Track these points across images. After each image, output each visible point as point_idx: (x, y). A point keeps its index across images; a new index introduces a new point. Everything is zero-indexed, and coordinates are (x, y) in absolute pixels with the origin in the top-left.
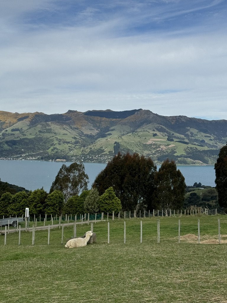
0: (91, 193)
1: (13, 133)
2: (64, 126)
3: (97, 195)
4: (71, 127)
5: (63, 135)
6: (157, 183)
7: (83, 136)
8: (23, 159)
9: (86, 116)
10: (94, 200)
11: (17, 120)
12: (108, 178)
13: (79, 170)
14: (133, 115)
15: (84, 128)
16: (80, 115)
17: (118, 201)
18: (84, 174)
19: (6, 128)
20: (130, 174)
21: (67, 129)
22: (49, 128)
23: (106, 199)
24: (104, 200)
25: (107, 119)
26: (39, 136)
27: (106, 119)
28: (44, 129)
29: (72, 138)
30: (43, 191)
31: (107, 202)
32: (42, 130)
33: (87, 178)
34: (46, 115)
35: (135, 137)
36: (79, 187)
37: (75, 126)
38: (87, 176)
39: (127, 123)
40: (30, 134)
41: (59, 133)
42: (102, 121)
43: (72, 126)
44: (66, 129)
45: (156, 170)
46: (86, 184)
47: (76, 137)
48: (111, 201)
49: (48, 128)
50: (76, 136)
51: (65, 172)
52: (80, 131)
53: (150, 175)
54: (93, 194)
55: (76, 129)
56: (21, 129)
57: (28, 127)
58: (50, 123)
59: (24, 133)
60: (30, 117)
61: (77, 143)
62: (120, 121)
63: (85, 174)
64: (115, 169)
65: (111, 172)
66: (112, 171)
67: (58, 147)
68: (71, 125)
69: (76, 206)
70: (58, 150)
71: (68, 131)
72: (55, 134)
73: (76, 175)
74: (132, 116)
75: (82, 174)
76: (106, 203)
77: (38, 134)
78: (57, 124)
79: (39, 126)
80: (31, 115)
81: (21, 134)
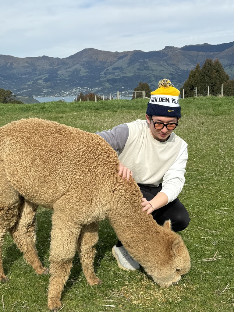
1: (114, 71)
2: (161, 63)
4: (168, 63)
5: (160, 71)
7: (180, 71)
9: (183, 51)
11: (117, 59)
14: (231, 48)
15: (180, 64)
16: (177, 51)
19: (107, 67)
21: (164, 66)
22: (147, 65)
25: (204, 53)
26: (137, 74)
28: (142, 67)
29: (169, 74)
32: (140, 68)
34: (144, 52)
35: (231, 70)
37: (172, 62)
39: (224, 57)
40: (129, 72)
41: (156, 70)
42: (199, 56)
47: (172, 73)
49: (145, 65)
52: (177, 66)
55: (172, 65)
56: (121, 67)
57: (127, 65)
58: (147, 60)
59: (124, 71)
60: (129, 56)
61: (173, 79)
62: (218, 54)
67: (155, 84)
70: (154, 87)
72: (152, 71)
77: (136, 72)
78: (154, 61)
79: (137, 64)
80: (130, 53)
81: (121, 72)
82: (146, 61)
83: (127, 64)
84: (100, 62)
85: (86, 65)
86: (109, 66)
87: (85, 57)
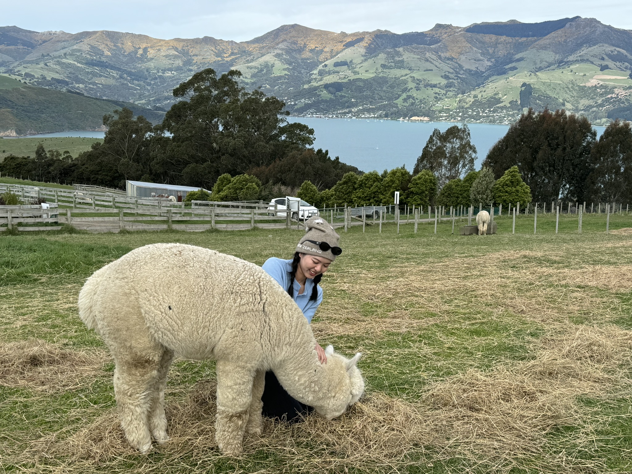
0: (481, 175)
1: (337, 69)
2: (428, 55)
3: (493, 179)
4: (440, 56)
5: (425, 71)
6: (596, 160)
7: (462, 72)
8: (354, 116)
9: (469, 34)
10: (486, 186)
11: (344, 46)
12: (510, 151)
13: (462, 139)
14: (562, 29)
15: (463, 58)
16: (457, 32)
17: (526, 188)
18: (469, 145)
19: (325, 61)
20: (549, 145)
21: (432, 60)
22: (400, 59)
23: (507, 185)
24: (503, 187)
25: (509, 39)
26: (381, 75)
27: (507, 38)
28: (391, 62)
29: (442, 77)
30: (406, 171)
31: (508, 189)
32: (386, 64)
33: (475, 152)
34: (394, 35)
35: (562, 72)
36: (460, 165)
37: (448, 55)
38: (475, 148)
39: (548, 46)
40: (366, 71)
41: (418, 68)
42: (499, 43)
43: (442, 55)
44: (430, 59)
45: (595, 139)
46: (472, 161)
47: (448, 76)
48: (514, 189)
49: (397, 59)
50: (449, 72)
51: (439, 141)
52: (456, 63)
53: (584, 147)
54: (486, 177)
55: (448, 59)
56: (351, 62)
57: (363, 58)
58: (401, 49)
59: (355, 70)
60: (366, 40)
61: (450, 87)
62: (535, 41)
63: (471, 144)
64: (522, 137)
65: (515, 142)
66: (518, 140)
67: (414, 95)
68: (440, 53)
69: (456, 195)
70: (414, 100)
71: (433, 63)
72: (409, 70)
73: (457, 147)
74: (560, 32)
75: (465, 144)
76: (506, 192)
77: (380, 71)
78: (415, 52)
79: (382, 56)
80: (368, 36)
81: (350, 71)
82: (399, 52)
83: (362, 56)
84: (312, 51)
85: (284, 56)
86: (327, 60)
87: (283, 41)
